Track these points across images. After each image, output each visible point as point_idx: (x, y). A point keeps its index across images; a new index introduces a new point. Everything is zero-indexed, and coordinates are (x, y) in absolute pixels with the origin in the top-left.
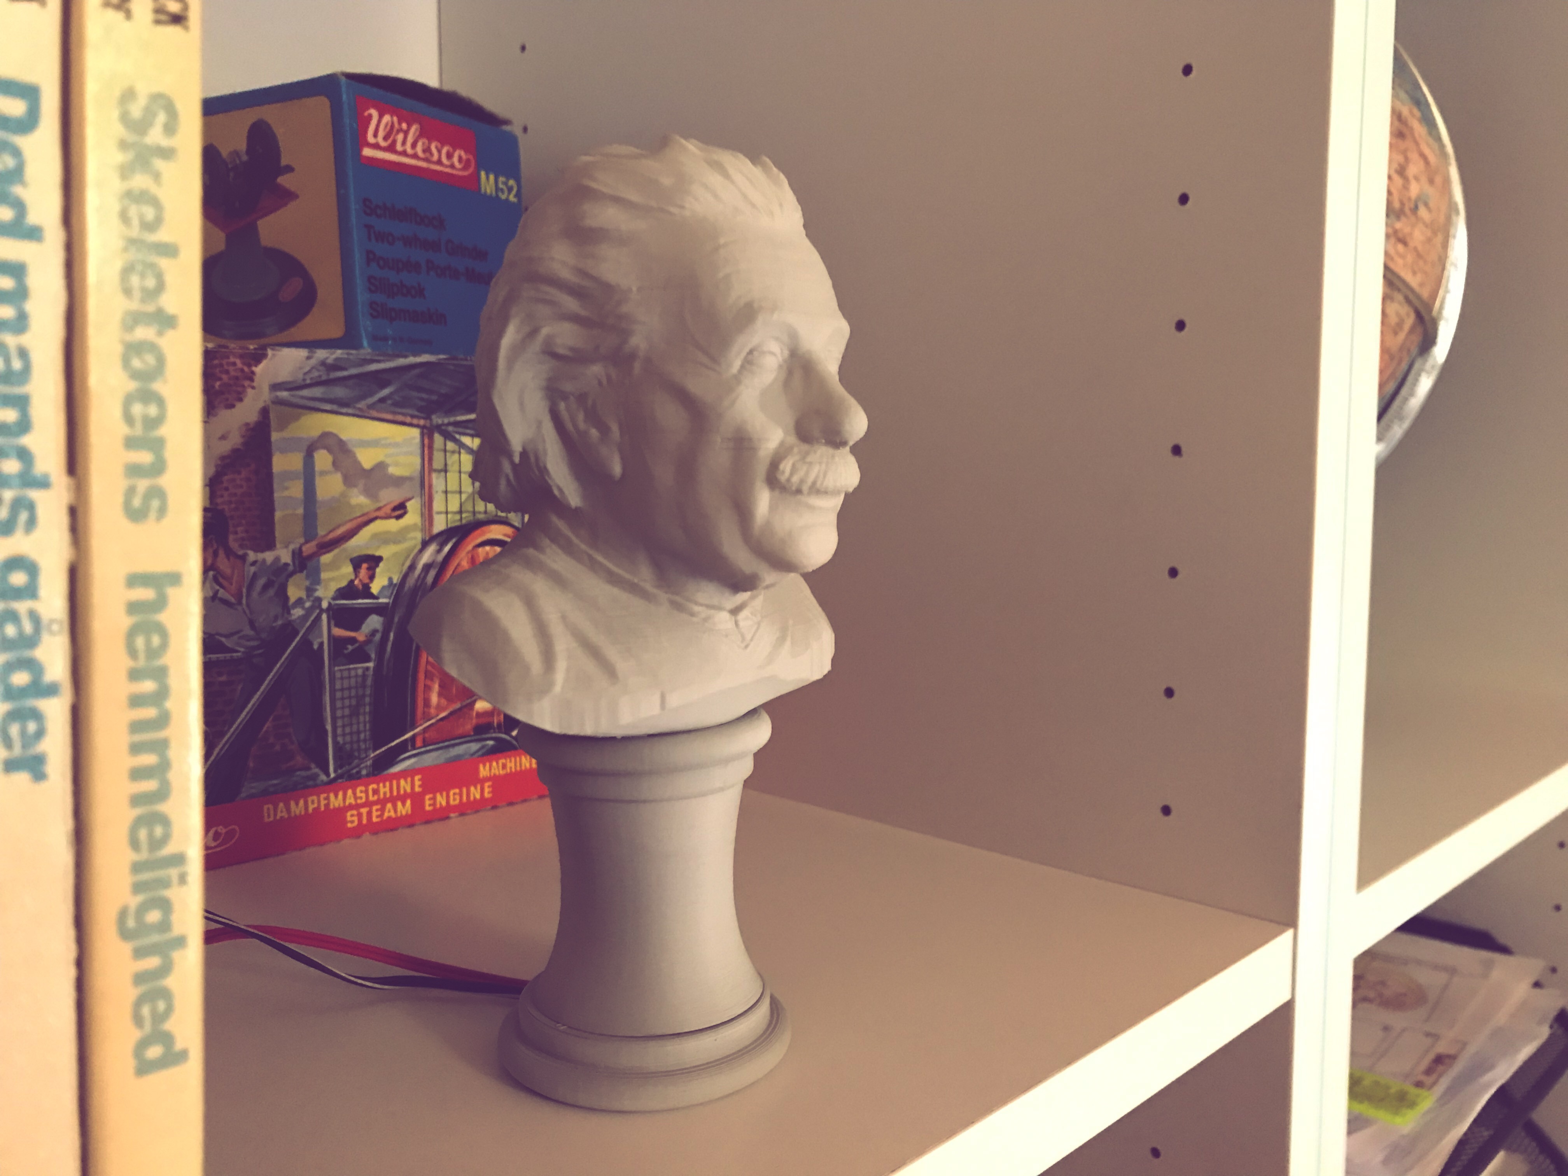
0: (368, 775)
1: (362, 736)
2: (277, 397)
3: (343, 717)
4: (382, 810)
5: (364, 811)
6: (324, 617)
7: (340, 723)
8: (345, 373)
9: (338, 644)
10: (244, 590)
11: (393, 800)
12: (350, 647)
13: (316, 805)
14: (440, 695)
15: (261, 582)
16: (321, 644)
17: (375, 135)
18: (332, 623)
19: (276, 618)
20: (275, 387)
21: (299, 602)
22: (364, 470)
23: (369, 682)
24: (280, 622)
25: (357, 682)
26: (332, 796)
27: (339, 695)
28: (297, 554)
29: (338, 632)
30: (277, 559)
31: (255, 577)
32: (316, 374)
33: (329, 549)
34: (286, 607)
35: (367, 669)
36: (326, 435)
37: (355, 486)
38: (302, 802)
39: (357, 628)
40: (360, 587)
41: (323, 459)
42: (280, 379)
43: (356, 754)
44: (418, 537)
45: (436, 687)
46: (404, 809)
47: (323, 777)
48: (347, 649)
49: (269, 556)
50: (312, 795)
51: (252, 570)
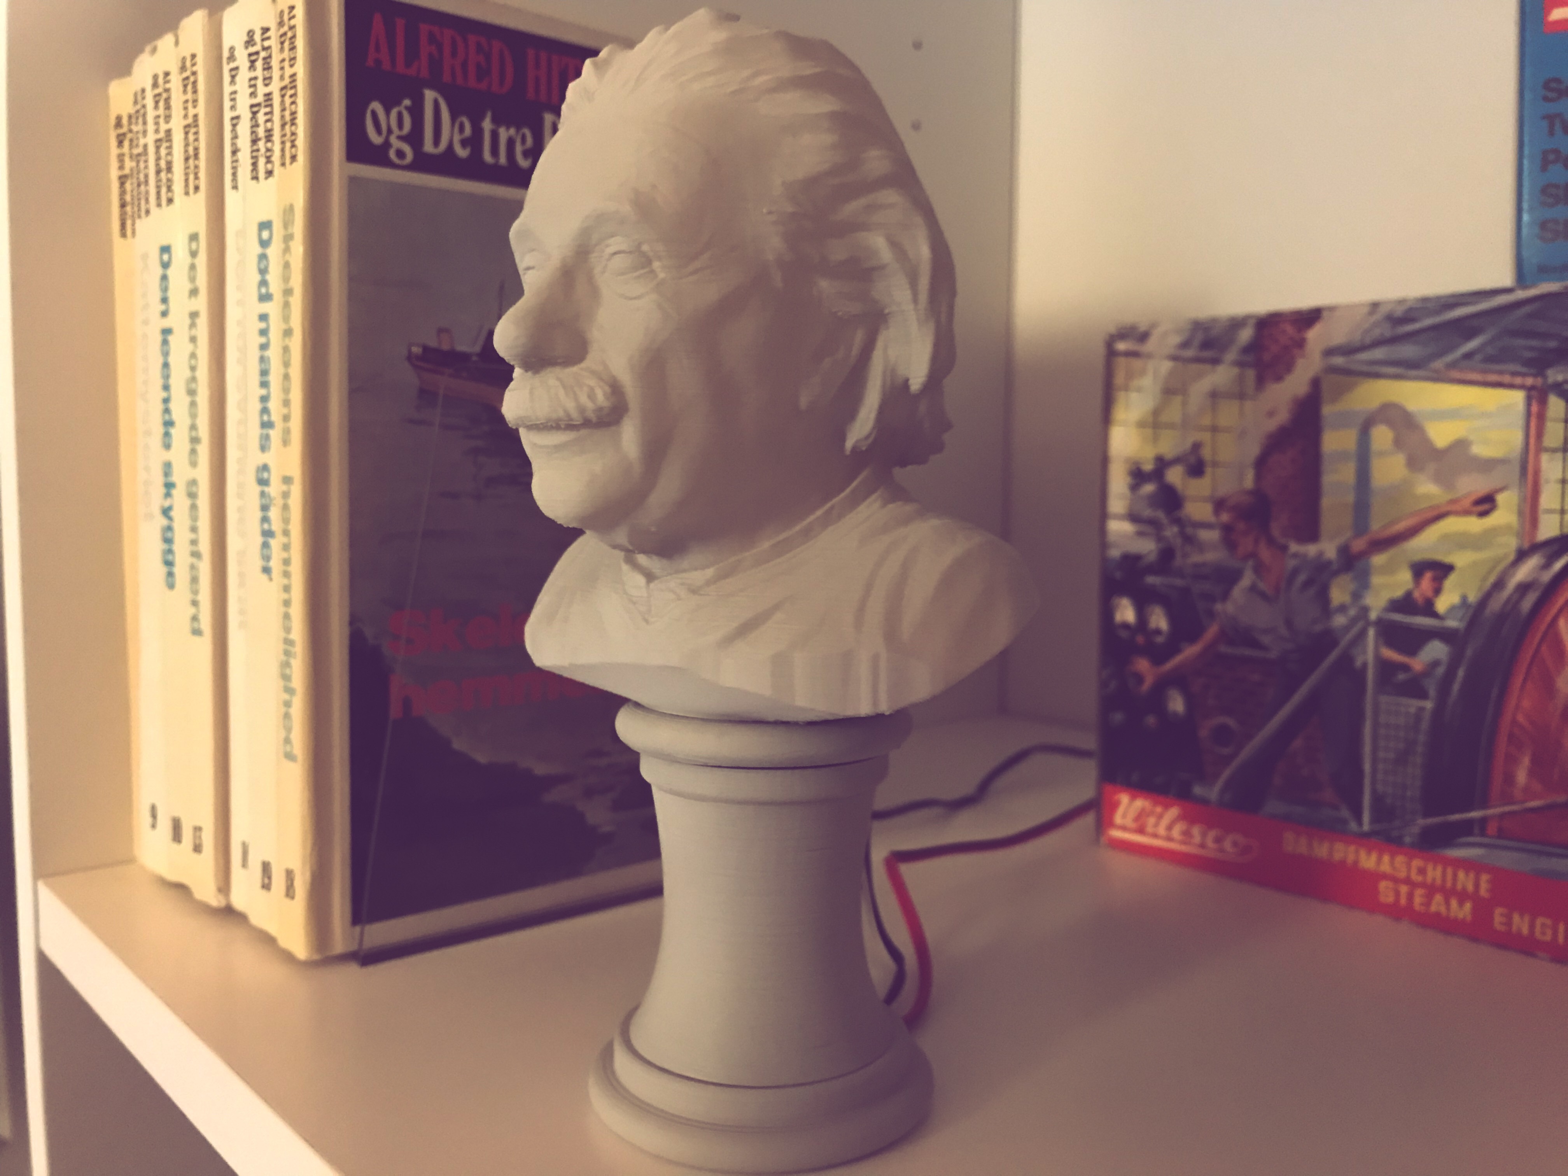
0: (1413, 846)
1: (1409, 793)
2: (1330, 364)
3: (1386, 760)
4: (1429, 897)
5: (1404, 889)
6: (1371, 631)
7: (1381, 766)
8: (1417, 326)
9: (1386, 669)
11: (1449, 893)
12: (1401, 677)
13: (1342, 856)
14: (1531, 773)
18: (1381, 640)
20: (1329, 352)
21: (1342, 608)
22: (1436, 450)
23: (1425, 725)
25: (1407, 722)
26: (1363, 853)
27: (1383, 731)
28: (1344, 550)
29: (1389, 654)
33: (1384, 548)
35: (1423, 708)
36: (1387, 406)
37: (1422, 470)
38: (1326, 845)
39: (1413, 653)
40: (1421, 601)
41: (1382, 436)
42: (1335, 343)
43: (1399, 812)
44: (1510, 544)
45: (1526, 761)
46: (1463, 911)
47: (1353, 826)
48: (1397, 677)
49: (1311, 550)
50: (1338, 841)
51: (1291, 563)
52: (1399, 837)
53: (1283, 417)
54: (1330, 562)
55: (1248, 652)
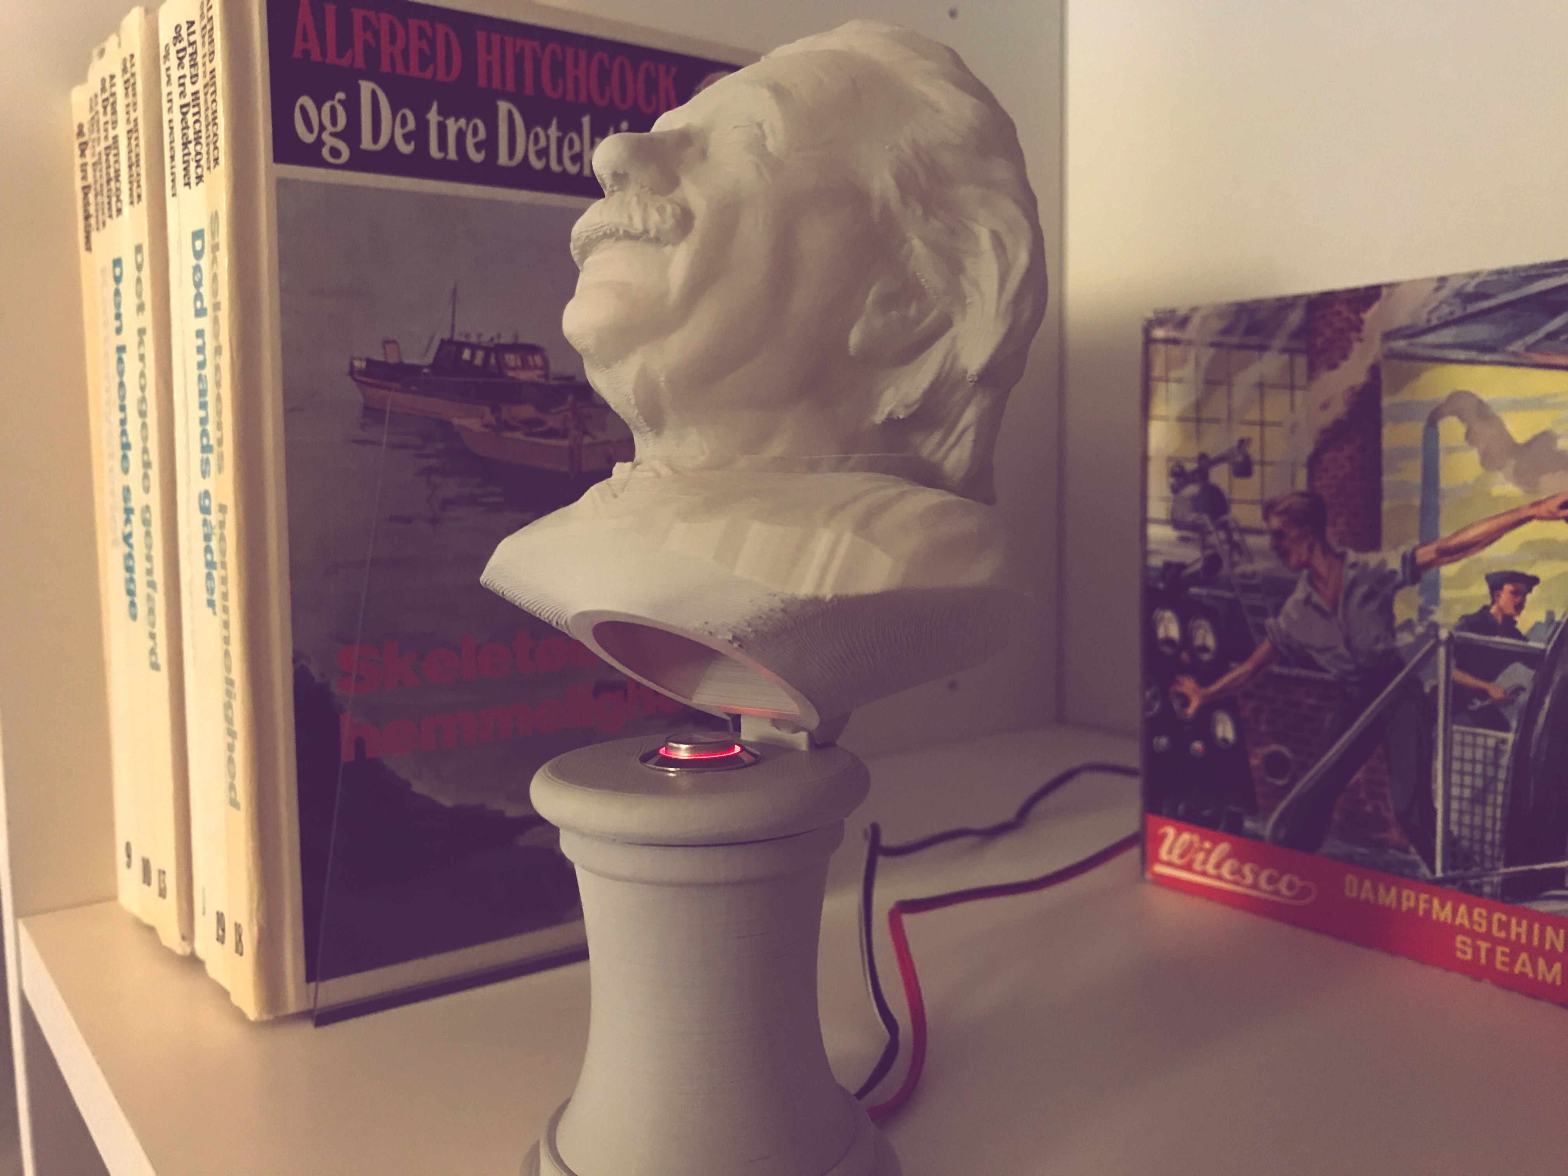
0: (1493, 896)
1: (1489, 837)
2: (1390, 350)
3: (1461, 799)
4: (1513, 957)
5: (1484, 945)
6: (1442, 651)
7: (1455, 805)
8: (1492, 303)
9: (1460, 695)
11: (1532, 951)
12: (1478, 704)
13: (1412, 904)
16: (1435, 689)
18: (1453, 663)
19: (1377, 640)
20: (1388, 336)
21: (1408, 625)
22: (1516, 445)
23: (1505, 760)
24: (1381, 647)
25: (1485, 756)
26: (1436, 903)
27: (1456, 766)
28: (1409, 560)
29: (1461, 677)
30: (1383, 563)
32: (1445, 310)
33: (1455, 556)
35: (1504, 741)
36: (1456, 396)
37: (1500, 468)
38: (1394, 891)
39: (1491, 677)
40: (1499, 619)
41: (1452, 430)
42: (1395, 325)
43: (1477, 858)
46: (1550, 973)
47: (1424, 870)
48: (1473, 704)
49: (1372, 559)
50: (1409, 887)
51: (1351, 574)
52: (1479, 886)
53: (1338, 409)
54: (1394, 572)
55: (1304, 673)
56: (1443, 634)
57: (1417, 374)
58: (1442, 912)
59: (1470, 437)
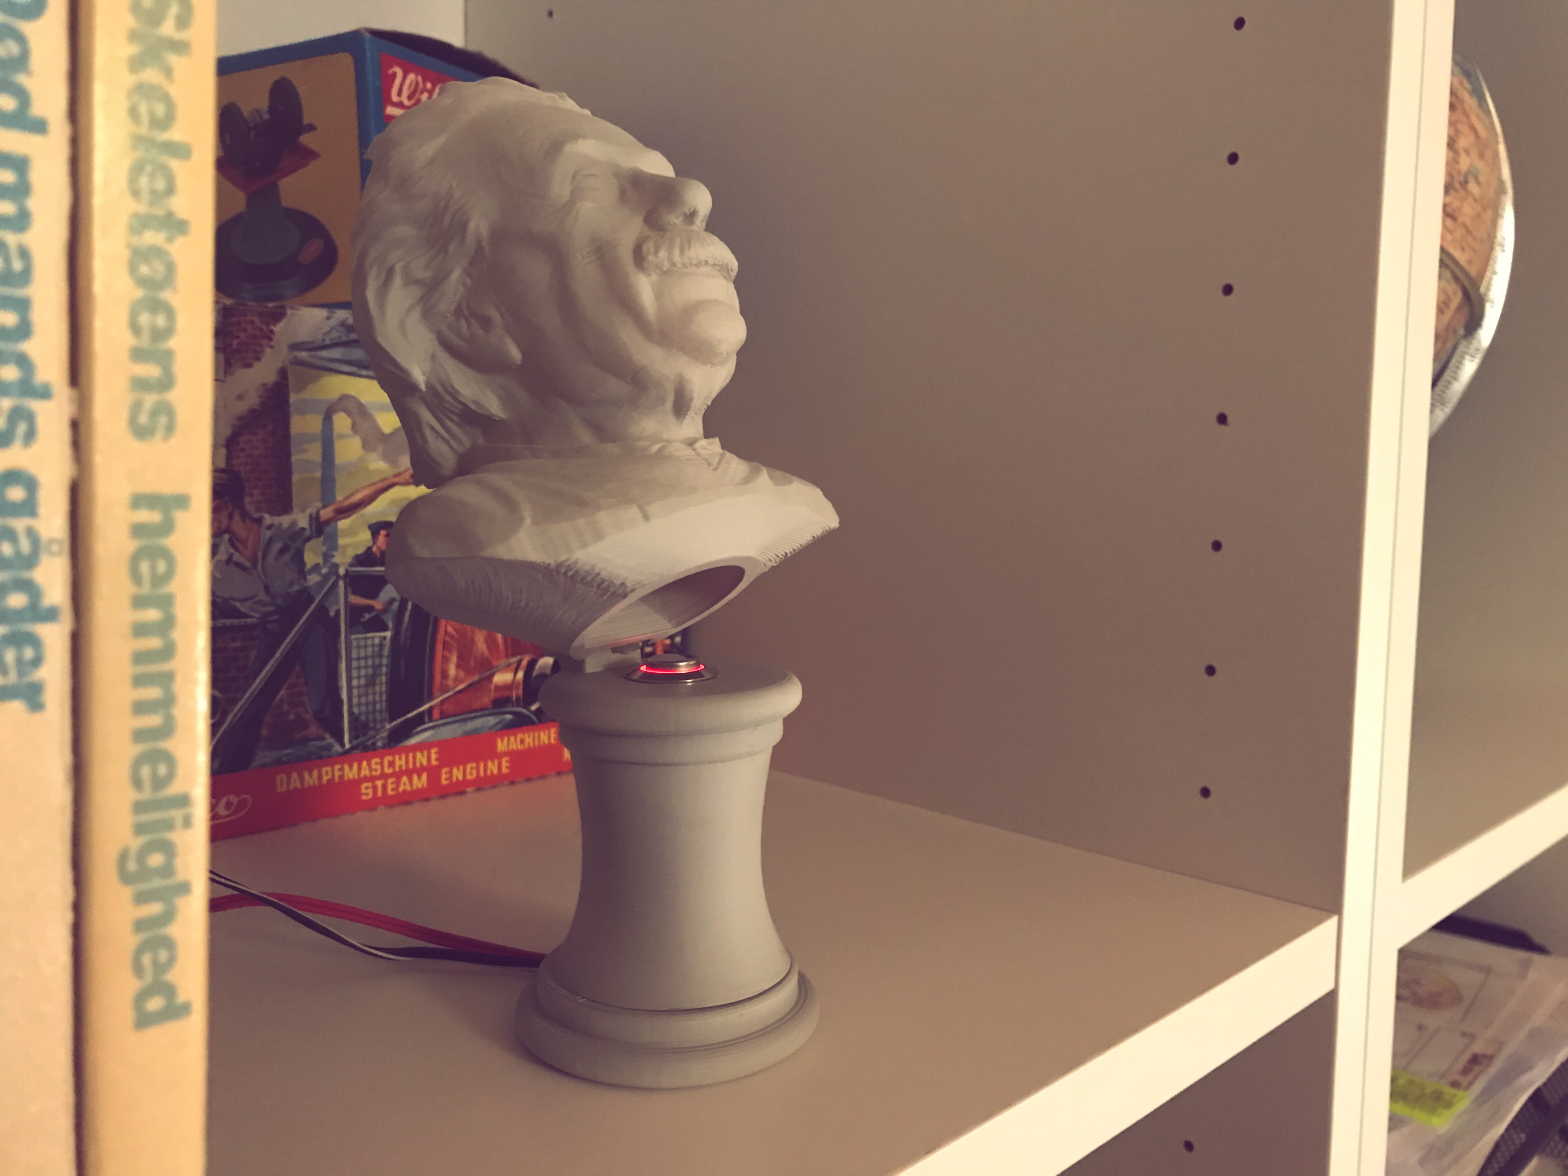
0: (384, 747)
1: (378, 707)
2: (295, 357)
3: (359, 687)
4: (398, 782)
5: (379, 783)
6: (341, 583)
7: (355, 692)
9: (355, 612)
10: (260, 554)
11: (409, 773)
12: (367, 616)
13: (329, 777)
14: (458, 666)
15: (277, 546)
16: (338, 612)
17: (400, 94)
18: (349, 590)
19: (292, 583)
20: (295, 347)
21: (316, 568)
22: (383, 434)
23: (386, 652)
24: (296, 588)
25: (373, 651)
26: (346, 767)
27: (354, 664)
28: (314, 519)
29: (355, 600)
30: (294, 523)
31: (270, 541)
32: (335, 334)
33: (347, 514)
34: (302, 572)
35: (385, 638)
36: (345, 397)
37: (374, 451)
38: (315, 773)
39: (374, 596)
40: (378, 555)
41: (342, 422)
42: (299, 339)
43: (372, 725)
45: (454, 659)
46: (420, 782)
47: (337, 748)
48: (364, 617)
49: (285, 520)
50: (326, 765)
51: (268, 534)
52: (373, 744)
53: (253, 400)
54: (303, 529)
56: (342, 571)
57: (316, 379)
58: (351, 773)
59: (354, 428)
